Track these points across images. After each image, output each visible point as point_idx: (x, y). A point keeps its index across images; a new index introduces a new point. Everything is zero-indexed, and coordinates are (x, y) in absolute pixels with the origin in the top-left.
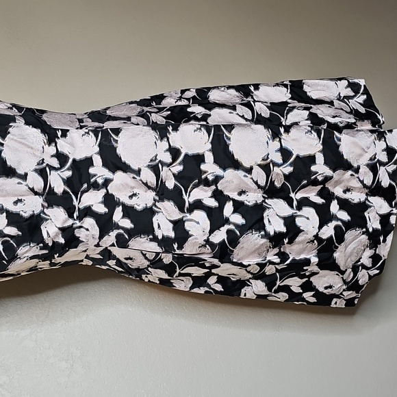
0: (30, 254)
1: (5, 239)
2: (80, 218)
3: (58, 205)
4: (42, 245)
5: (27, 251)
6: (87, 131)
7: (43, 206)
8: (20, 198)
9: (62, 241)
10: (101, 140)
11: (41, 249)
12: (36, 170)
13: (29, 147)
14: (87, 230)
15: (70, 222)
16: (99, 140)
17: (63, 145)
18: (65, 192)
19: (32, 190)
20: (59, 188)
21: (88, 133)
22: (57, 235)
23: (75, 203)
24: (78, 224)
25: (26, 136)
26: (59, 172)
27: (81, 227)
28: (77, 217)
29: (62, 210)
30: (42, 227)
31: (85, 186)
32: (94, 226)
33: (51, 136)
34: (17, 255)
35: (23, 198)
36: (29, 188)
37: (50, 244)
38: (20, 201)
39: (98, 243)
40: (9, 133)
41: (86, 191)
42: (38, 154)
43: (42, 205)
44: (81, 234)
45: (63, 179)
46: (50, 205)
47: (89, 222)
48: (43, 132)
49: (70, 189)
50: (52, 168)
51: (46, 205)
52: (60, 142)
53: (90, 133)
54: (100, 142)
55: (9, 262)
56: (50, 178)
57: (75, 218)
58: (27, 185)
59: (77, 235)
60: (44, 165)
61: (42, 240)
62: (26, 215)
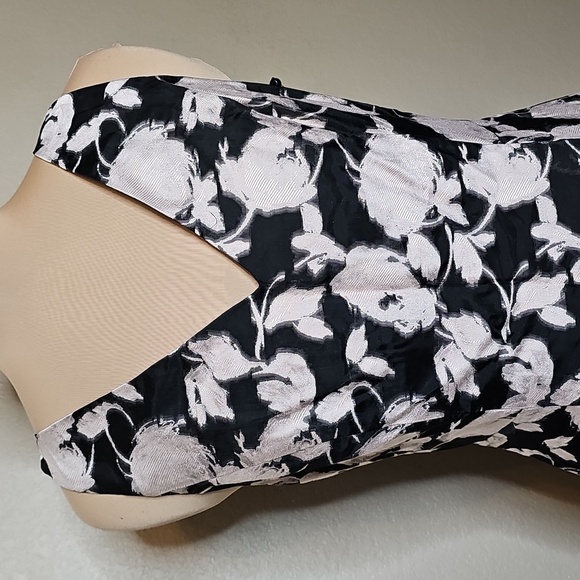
0: (408, 421)
1: (360, 384)
2: (515, 340)
3: (470, 310)
4: (434, 400)
5: (403, 414)
6: (518, 146)
7: (438, 311)
8: (390, 293)
9: (474, 391)
10: (552, 163)
11: (433, 408)
12: (424, 231)
13: (406, 180)
14: (528, 366)
15: (494, 348)
16: (547, 165)
17: (474, 176)
18: (484, 279)
19: (417, 274)
20: (472, 270)
21: (521, 151)
22: (466, 378)
23: (507, 304)
24: (510, 352)
25: (400, 158)
26: (469, 235)
27: (515, 360)
28: (508, 337)
29: (479, 320)
30: (437, 359)
31: (525, 266)
32: (543, 359)
33: (450, 156)
34: (384, 423)
35: (397, 293)
36: (412, 270)
37: (451, 399)
38: (392, 299)
39: (548, 398)
40: (368, 149)
41: (526, 277)
42: (425, 195)
43: (437, 308)
44: (514, 375)
45: (479, 251)
46: (453, 311)
47: (533, 349)
48: (433, 148)
49: (495, 273)
50: (455, 227)
51: (444, 308)
52: (468, 168)
53: (526, 150)
54: (550, 168)
55: (365, 438)
56: (452, 247)
57: (505, 338)
58: (408, 264)
59: (507, 378)
60: (440, 219)
61: (436, 389)
62: (406, 331)
